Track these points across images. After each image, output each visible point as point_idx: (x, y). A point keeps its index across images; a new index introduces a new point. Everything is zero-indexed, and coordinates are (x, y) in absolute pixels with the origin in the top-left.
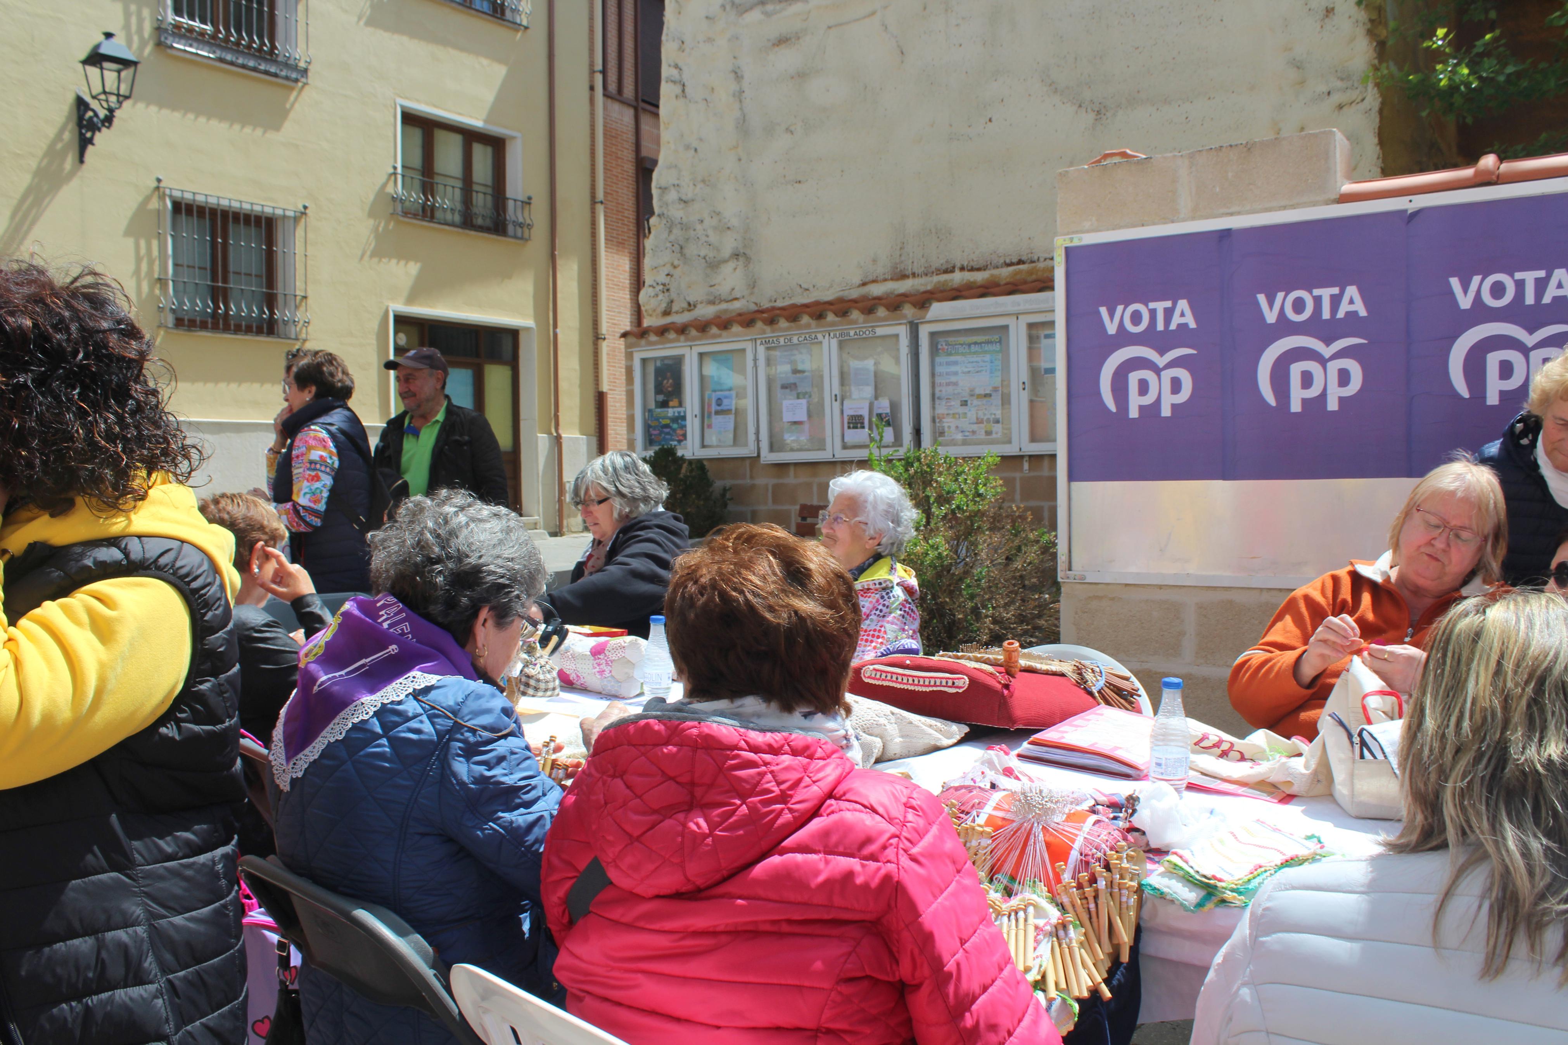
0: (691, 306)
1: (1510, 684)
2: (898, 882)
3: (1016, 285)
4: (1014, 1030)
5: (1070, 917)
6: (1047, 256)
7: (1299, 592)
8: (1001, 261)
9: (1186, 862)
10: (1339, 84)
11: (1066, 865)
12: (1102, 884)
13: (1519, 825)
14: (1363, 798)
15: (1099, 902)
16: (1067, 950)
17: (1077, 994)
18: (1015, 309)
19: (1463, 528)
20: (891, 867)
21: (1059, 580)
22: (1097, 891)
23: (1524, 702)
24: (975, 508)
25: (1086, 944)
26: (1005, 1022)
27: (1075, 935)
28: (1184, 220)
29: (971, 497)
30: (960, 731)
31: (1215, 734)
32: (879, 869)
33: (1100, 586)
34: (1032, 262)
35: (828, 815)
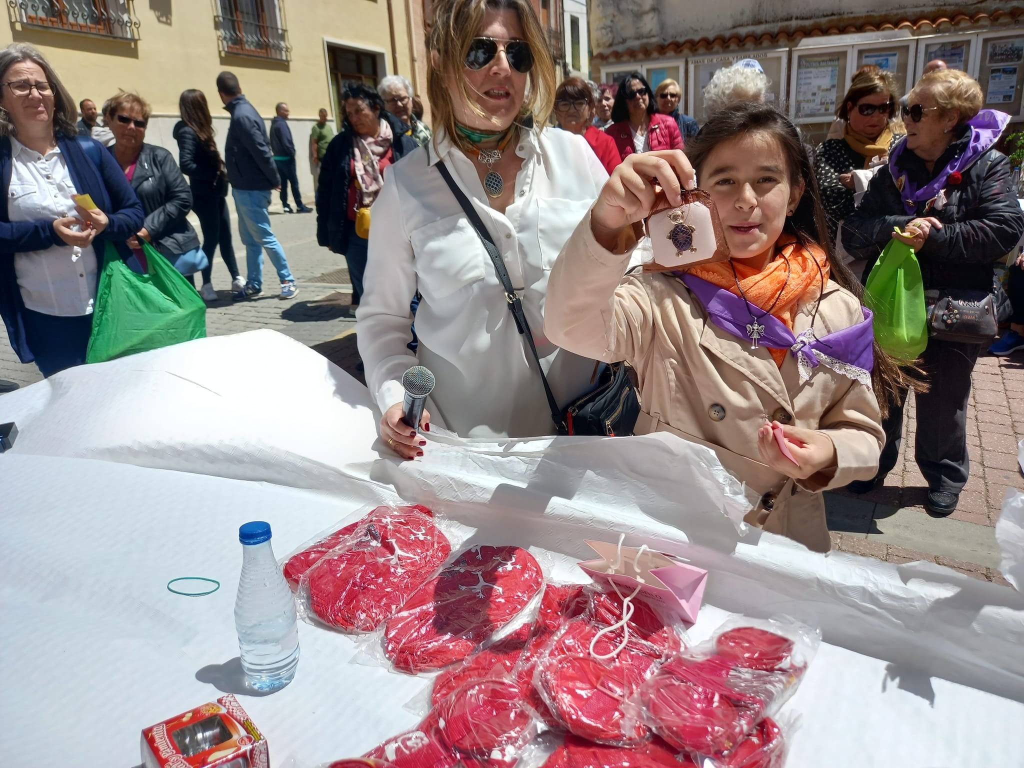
0: (624, 41)
18: (852, 42)
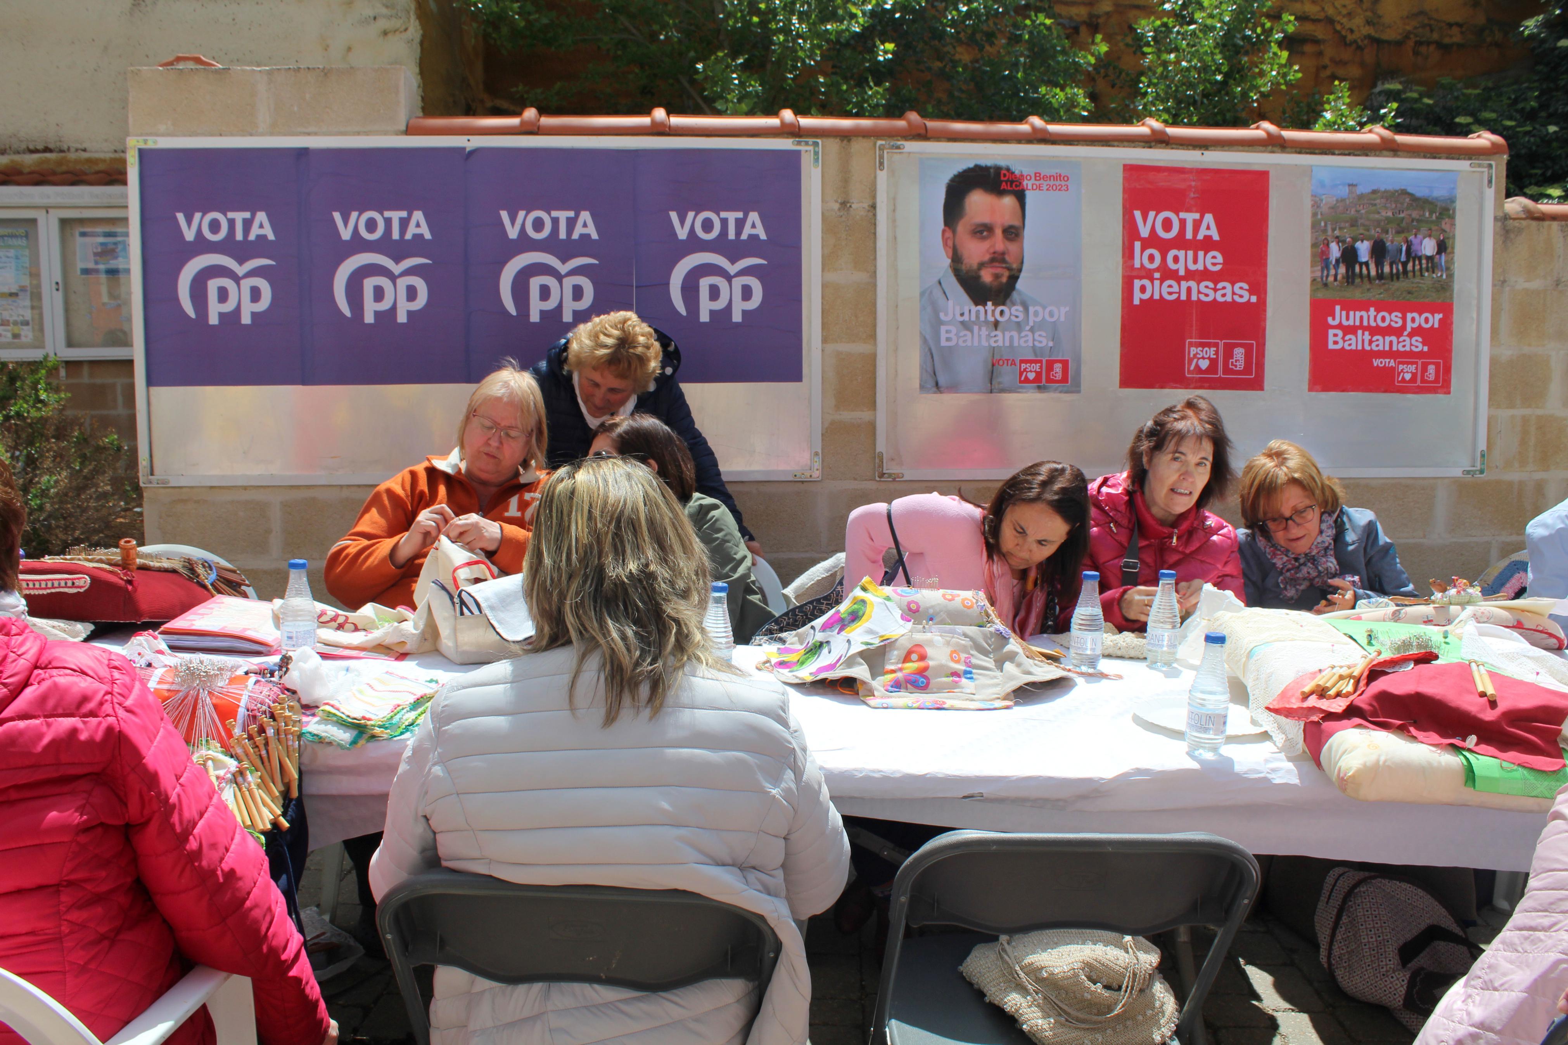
1: (599, 525)
2: (120, 732)
3: (43, 175)
4: (230, 846)
5: (246, 764)
6: (79, 146)
7: (382, 487)
8: (23, 146)
9: (338, 709)
10: (384, 11)
11: (235, 721)
12: (270, 732)
13: (616, 619)
14: (466, 648)
15: (270, 748)
16: (247, 793)
17: (261, 827)
18: (45, 201)
19: (511, 427)
20: (111, 720)
21: (141, 485)
22: (266, 739)
23: (610, 536)
24: (38, 415)
25: (263, 785)
26: (223, 841)
27: (252, 778)
28: (262, 134)
29: (31, 403)
30: (85, 629)
31: (331, 611)
32: (100, 723)
33: (184, 490)
34: (62, 151)
35: (39, 683)
